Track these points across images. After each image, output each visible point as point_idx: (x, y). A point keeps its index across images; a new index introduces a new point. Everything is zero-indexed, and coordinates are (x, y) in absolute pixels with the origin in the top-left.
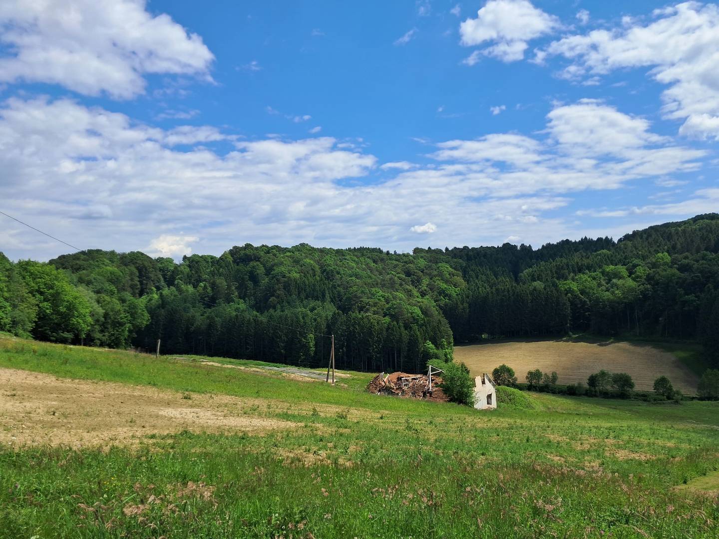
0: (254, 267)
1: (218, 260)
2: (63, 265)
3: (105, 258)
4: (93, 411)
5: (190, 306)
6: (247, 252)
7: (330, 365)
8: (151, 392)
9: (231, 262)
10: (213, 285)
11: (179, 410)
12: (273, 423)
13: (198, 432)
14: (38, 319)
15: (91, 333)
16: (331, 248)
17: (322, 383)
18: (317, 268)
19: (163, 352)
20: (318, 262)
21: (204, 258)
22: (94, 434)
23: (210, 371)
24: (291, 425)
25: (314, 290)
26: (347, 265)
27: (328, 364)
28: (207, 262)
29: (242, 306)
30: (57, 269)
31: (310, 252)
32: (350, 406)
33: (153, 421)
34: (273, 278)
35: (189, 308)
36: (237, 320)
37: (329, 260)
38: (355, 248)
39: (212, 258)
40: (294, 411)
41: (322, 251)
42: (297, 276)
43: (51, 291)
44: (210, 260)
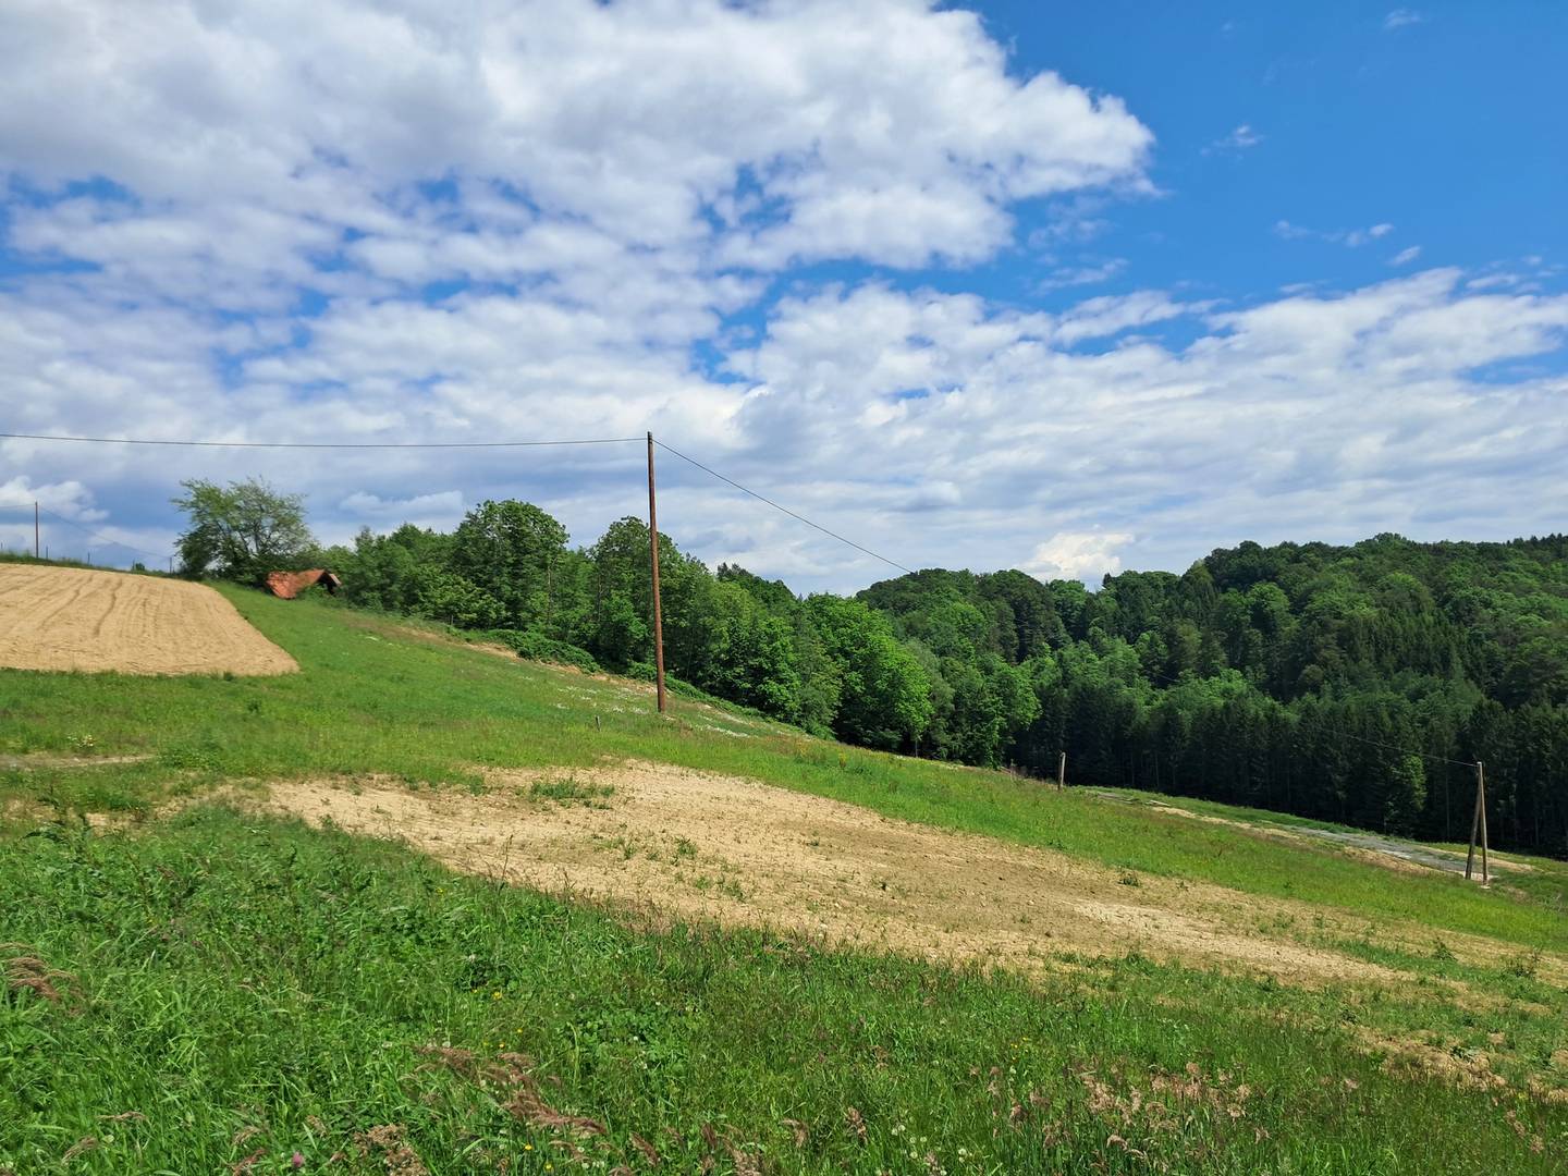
0: (1262, 596)
1: (1180, 583)
2: (879, 600)
3: (952, 585)
4: (951, 891)
5: (1122, 681)
6: (1246, 561)
7: (1474, 838)
8: (1054, 862)
9: (1209, 585)
10: (1171, 639)
11: (1116, 907)
12: (1333, 963)
13: (1161, 961)
14: (843, 702)
15: (931, 732)
16: (1462, 543)
17: (1455, 881)
18: (1425, 593)
19: (1072, 780)
20: (1429, 579)
21: (1148, 578)
22: (957, 936)
23: (1173, 827)
24: (1382, 973)
25: (1419, 648)
26: (1511, 584)
27: (1469, 836)
28: (1156, 587)
29: (1239, 684)
30: (871, 609)
31: (1405, 554)
32: (1543, 946)
33: (1063, 924)
34: (1310, 619)
35: (1118, 686)
36: (1228, 719)
37: (1458, 574)
38: (1534, 539)
39: (1166, 577)
40: (1383, 938)
41: (1440, 551)
42: (1373, 613)
43: (862, 650)
44: (1161, 583)
